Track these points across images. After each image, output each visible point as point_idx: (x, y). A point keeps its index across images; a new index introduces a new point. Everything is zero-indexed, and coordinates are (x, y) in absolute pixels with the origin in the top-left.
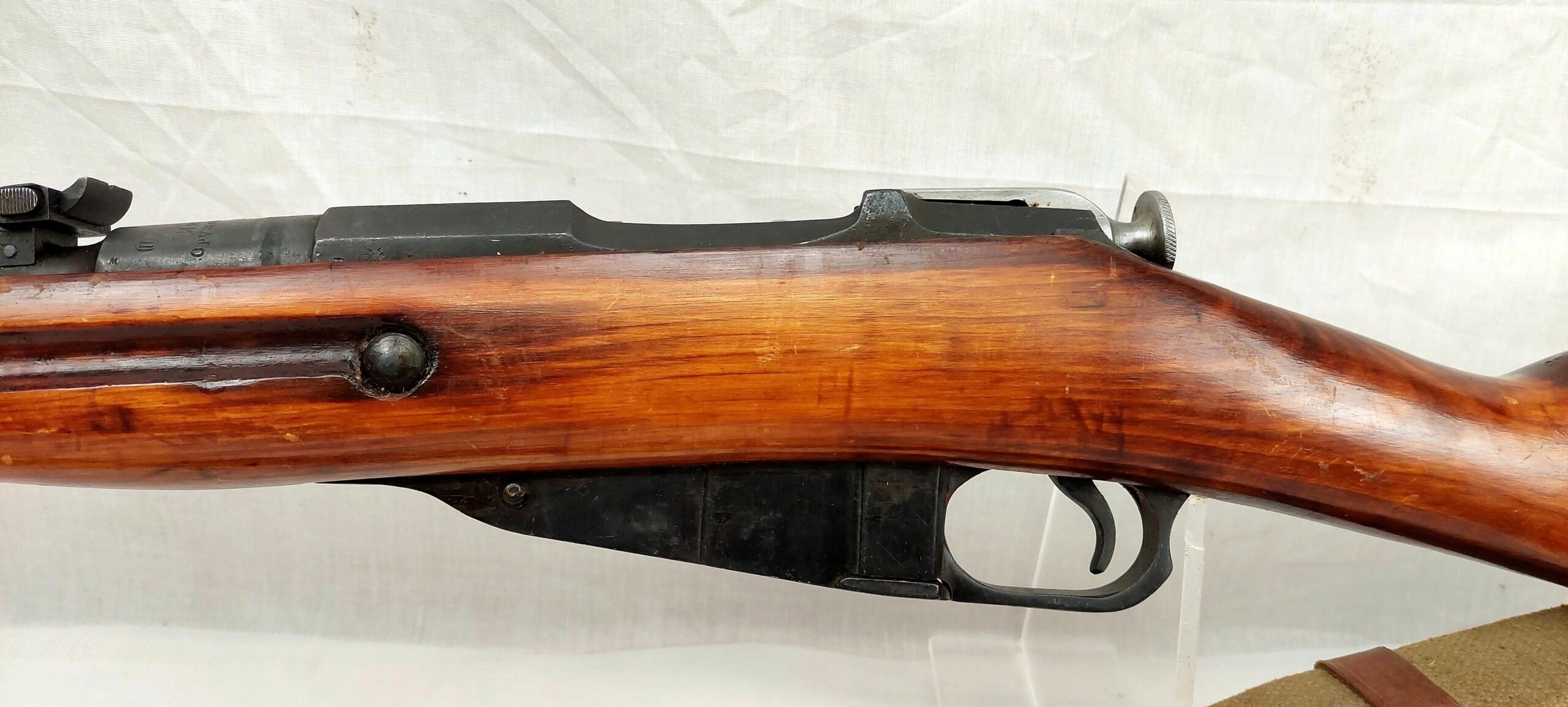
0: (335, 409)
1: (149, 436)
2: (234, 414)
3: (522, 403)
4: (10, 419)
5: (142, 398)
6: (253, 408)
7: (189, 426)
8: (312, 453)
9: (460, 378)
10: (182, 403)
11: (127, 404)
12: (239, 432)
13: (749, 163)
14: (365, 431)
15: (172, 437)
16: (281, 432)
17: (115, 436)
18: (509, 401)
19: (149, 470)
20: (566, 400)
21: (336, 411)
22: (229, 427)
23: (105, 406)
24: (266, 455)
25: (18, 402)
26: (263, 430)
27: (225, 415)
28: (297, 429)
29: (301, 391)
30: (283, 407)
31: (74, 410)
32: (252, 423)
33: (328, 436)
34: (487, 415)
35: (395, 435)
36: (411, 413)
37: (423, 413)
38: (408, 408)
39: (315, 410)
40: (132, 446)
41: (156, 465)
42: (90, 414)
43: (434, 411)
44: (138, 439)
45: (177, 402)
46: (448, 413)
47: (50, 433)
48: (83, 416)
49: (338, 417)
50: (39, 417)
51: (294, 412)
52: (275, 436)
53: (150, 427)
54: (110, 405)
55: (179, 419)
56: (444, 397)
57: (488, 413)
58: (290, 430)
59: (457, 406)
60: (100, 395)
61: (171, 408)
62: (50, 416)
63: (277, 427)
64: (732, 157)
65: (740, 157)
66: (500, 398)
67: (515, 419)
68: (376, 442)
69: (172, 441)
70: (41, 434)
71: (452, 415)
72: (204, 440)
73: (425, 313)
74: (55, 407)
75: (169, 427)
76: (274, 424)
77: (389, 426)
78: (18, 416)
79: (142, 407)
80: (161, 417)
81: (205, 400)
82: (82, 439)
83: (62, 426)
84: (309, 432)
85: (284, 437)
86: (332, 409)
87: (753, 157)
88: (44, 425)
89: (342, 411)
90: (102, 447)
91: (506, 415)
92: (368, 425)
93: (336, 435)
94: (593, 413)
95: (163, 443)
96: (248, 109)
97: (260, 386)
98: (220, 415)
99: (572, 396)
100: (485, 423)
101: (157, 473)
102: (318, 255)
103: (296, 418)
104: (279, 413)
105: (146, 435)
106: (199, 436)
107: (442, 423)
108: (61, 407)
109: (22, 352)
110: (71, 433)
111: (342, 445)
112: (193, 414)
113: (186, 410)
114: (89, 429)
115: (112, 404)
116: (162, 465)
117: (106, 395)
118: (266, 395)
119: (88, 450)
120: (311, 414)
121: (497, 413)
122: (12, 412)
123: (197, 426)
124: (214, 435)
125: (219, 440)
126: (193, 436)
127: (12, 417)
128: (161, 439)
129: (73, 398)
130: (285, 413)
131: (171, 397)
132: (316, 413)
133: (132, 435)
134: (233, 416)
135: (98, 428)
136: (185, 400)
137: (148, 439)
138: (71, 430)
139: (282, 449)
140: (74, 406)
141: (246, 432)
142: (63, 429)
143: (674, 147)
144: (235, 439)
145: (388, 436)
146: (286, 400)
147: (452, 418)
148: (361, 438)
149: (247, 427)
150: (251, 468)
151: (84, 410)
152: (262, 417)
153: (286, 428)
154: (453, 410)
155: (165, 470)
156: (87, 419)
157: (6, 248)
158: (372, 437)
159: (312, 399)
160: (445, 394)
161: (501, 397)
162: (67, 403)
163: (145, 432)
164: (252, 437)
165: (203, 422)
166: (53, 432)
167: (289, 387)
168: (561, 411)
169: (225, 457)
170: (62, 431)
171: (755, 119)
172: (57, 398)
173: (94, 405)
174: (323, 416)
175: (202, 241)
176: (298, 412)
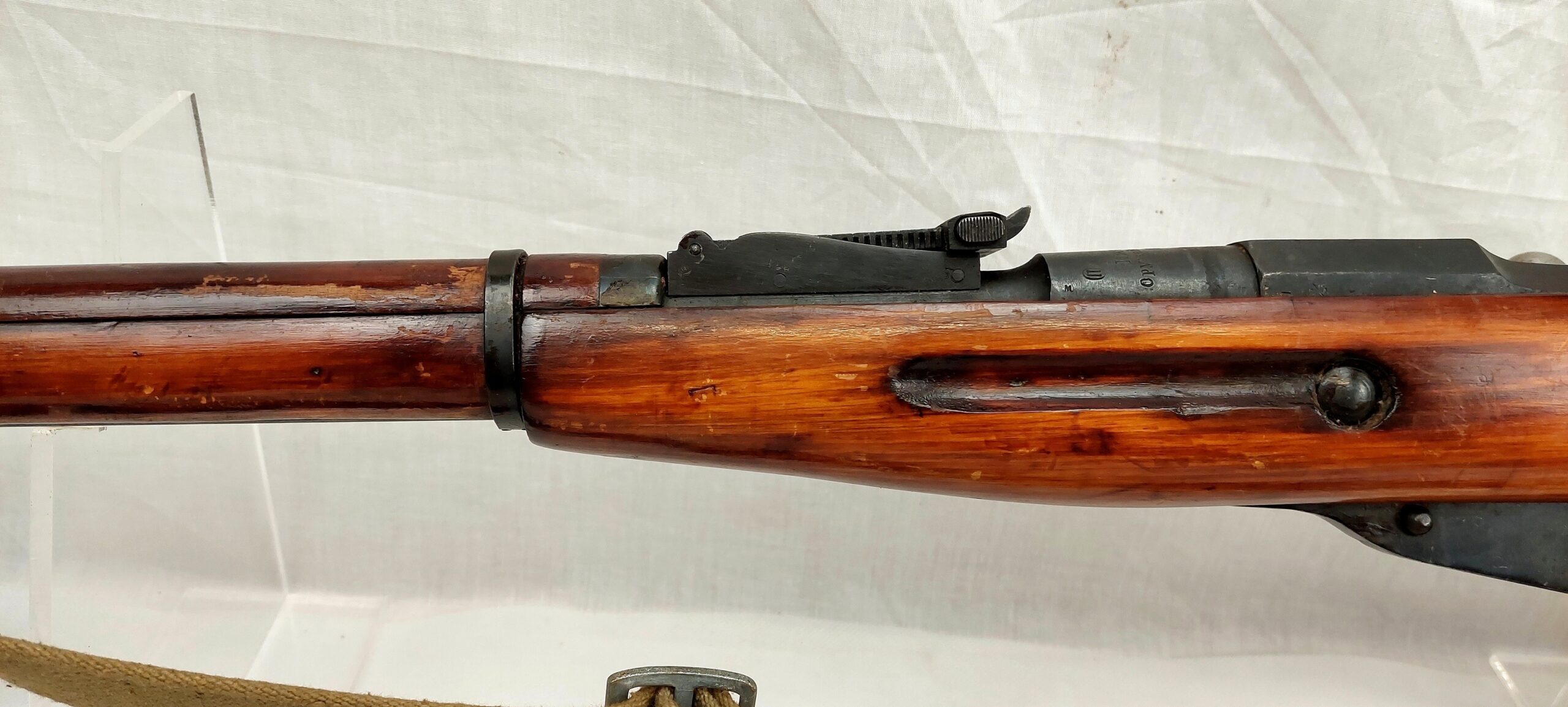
0: (1306, 439)
1: (1124, 459)
2: (1209, 441)
3: (1481, 440)
4: (994, 438)
5: (1119, 422)
6: (1228, 436)
7: (1163, 451)
8: (1273, 480)
9: (1425, 413)
10: (1161, 429)
11: (1109, 428)
12: (1211, 458)
13: (1459, 190)
14: (1329, 462)
15: (1147, 461)
16: (1251, 459)
17: (1092, 458)
18: (1469, 437)
19: (1108, 490)
20: (1521, 438)
21: (1306, 441)
22: (1204, 453)
23: (1087, 429)
24: (1223, 481)
25: (1002, 422)
26: (1234, 457)
27: (1201, 441)
28: (1267, 457)
29: (1275, 422)
30: (1257, 436)
31: (1057, 431)
32: (1226, 450)
33: (1293, 465)
34: (1445, 449)
35: (1355, 466)
36: (1376, 445)
37: (1388, 446)
38: (1373, 441)
39: (1286, 440)
40: (1103, 467)
41: (1117, 486)
42: (1072, 436)
43: (1396, 444)
44: (1113, 461)
45: (1156, 428)
46: (1411, 447)
47: (1029, 453)
48: (1065, 438)
49: (1307, 447)
50: (1022, 437)
51: (1267, 441)
52: (1245, 463)
53: (1128, 450)
54: (1092, 428)
55: (1156, 443)
56: (1410, 432)
57: (1446, 448)
58: (1260, 458)
59: (1420, 441)
60: (1084, 419)
61: (1150, 433)
62: (1033, 437)
63: (1248, 454)
64: (1445, 184)
65: (1454, 185)
66: (1460, 434)
67: (1471, 455)
68: (1337, 472)
69: (1146, 465)
70: (1021, 453)
71: (1414, 448)
72: (1175, 464)
73: (1389, 350)
74: (1038, 429)
75: (1144, 451)
76: (1247, 451)
77: (1352, 457)
78: (1002, 436)
79: (1122, 431)
80: (1138, 442)
81: (1183, 426)
82: (1059, 460)
83: (1043, 446)
84: (1277, 460)
85: (1253, 464)
86: (1303, 439)
87: (1465, 184)
88: (1025, 445)
89: (1311, 442)
90: (1075, 466)
91: (1464, 451)
92: (1333, 456)
93: (1300, 465)
94: (1544, 451)
95: (1135, 466)
96: (996, 128)
97: (1236, 415)
98: (1197, 442)
99: (1527, 434)
100: (1443, 457)
101: (1111, 493)
102: (1267, 288)
103: (1268, 447)
104: (1252, 441)
105: (1121, 458)
106: (1172, 460)
107: (1403, 456)
108: (1045, 429)
109: (993, 374)
110: (1050, 454)
111: (1304, 474)
112: (1170, 440)
113: (1164, 436)
114: (1067, 450)
115: (1093, 427)
116: (1122, 486)
117: (1089, 420)
118: (1239, 423)
119: (1060, 470)
120: (1283, 444)
121: (1457, 448)
122: (996, 431)
123: (1172, 451)
124: (1187, 460)
125: (1190, 464)
126: (1166, 461)
127: (997, 436)
128: (1134, 462)
129: (1057, 421)
130: (1258, 441)
131: (1150, 423)
132: (1287, 443)
133: (1108, 457)
134: (1208, 442)
135: (1076, 450)
136: (1164, 426)
137: (1123, 461)
138: (1051, 451)
139: (1246, 476)
140: (1057, 429)
141: (1217, 459)
142: (1043, 450)
143: (1385, 172)
144: (1206, 464)
145: (1350, 466)
146: (1260, 429)
147: (1413, 452)
148: (1324, 467)
149: (1220, 453)
150: (1207, 491)
151: (1067, 433)
152: (1236, 445)
153: (1257, 456)
154: (1416, 444)
155: (1122, 491)
156: (1069, 441)
157: (955, 272)
158: (1335, 467)
159: (1285, 429)
160: (1411, 429)
161: (1462, 433)
162: (1051, 425)
163: (1121, 455)
164: (1223, 463)
165: (1178, 447)
166: (1034, 452)
167: (1262, 417)
168: (1515, 447)
169: (1186, 481)
170: (1042, 451)
171: (1477, 148)
172: (1041, 420)
173: (1077, 428)
174: (1293, 445)
175: (1146, 272)
176: (1271, 441)
